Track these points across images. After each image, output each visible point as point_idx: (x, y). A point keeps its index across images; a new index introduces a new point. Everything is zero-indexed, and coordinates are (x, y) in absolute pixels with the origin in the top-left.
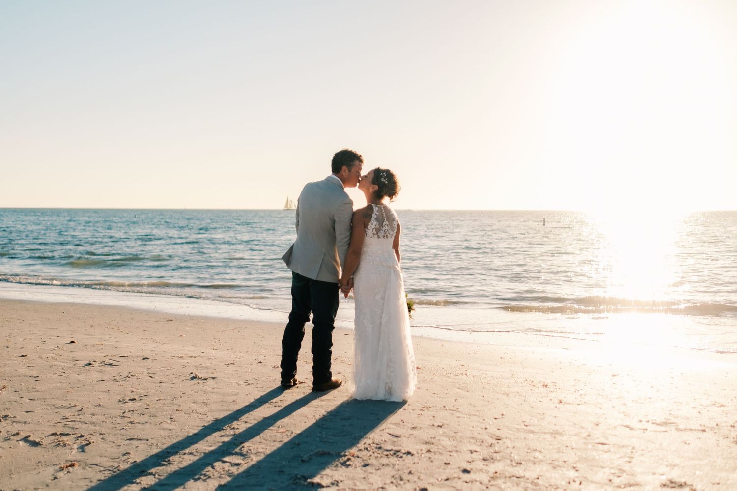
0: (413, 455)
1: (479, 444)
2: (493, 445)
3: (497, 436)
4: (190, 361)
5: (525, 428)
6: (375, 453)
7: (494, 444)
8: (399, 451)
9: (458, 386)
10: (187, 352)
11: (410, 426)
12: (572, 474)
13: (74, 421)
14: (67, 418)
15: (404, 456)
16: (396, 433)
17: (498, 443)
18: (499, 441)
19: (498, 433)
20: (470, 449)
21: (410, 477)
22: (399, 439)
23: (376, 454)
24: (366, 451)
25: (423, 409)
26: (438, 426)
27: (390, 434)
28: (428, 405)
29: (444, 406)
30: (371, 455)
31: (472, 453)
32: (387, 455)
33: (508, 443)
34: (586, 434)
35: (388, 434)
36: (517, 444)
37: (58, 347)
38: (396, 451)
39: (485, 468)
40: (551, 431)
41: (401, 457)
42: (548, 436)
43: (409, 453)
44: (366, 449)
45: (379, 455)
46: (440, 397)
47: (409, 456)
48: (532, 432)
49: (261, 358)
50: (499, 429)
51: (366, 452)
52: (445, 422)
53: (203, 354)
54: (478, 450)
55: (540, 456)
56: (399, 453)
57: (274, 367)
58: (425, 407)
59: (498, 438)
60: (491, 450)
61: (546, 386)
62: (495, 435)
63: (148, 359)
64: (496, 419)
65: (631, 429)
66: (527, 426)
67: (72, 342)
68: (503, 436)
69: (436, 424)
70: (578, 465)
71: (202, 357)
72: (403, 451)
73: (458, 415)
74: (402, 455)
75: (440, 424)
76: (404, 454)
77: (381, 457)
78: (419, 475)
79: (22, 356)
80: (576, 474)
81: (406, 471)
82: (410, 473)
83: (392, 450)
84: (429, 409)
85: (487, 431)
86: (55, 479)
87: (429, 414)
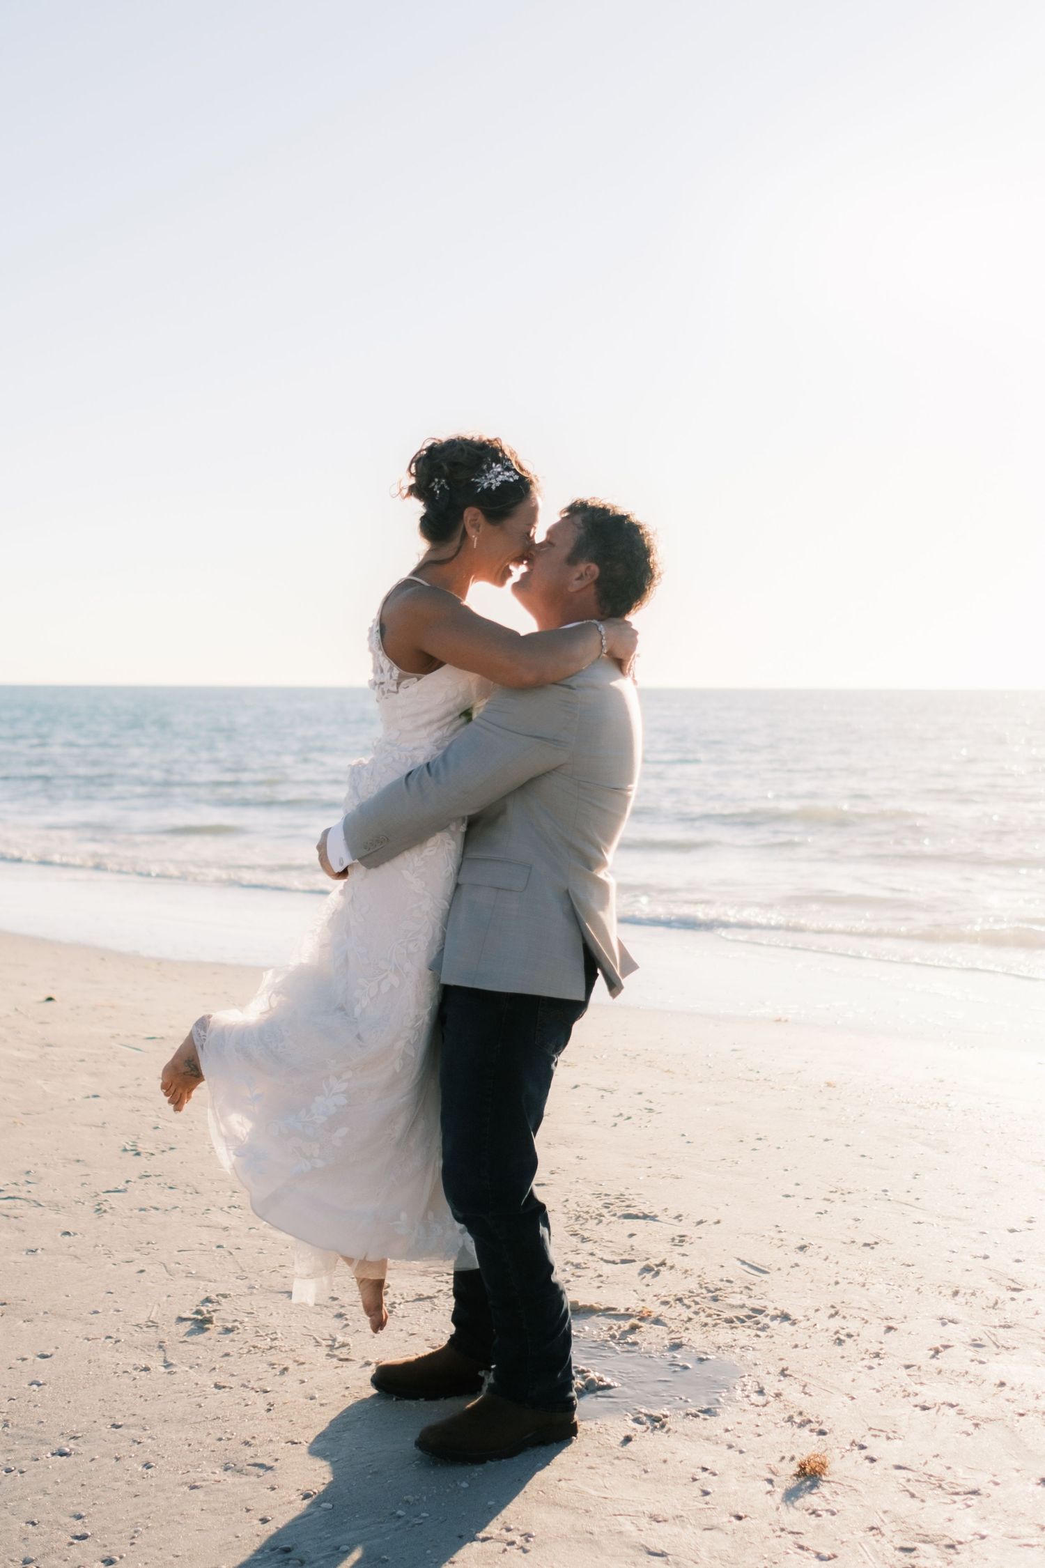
0: (794, 1323)
1: (964, 1301)
2: (999, 1305)
3: (1013, 1280)
6: (702, 1314)
7: (1004, 1302)
8: (760, 1312)
9: (923, 1135)
11: (796, 1241)
15: (775, 1324)
16: (758, 1260)
17: (1013, 1299)
18: (1015, 1294)
19: (1015, 1270)
20: (941, 1314)
21: (784, 1385)
22: (764, 1277)
23: (703, 1318)
24: (679, 1304)
25: (831, 1196)
26: (866, 1245)
27: (744, 1263)
28: (846, 1185)
29: (886, 1191)
30: (690, 1319)
31: (944, 1324)
32: (730, 1321)
35: (739, 1263)
37: (17, 1009)
38: (754, 1310)
39: (974, 1368)
41: (764, 1329)
43: (785, 1317)
44: (681, 1300)
45: (709, 1320)
47: (786, 1324)
50: (1018, 1261)
51: (678, 1308)
52: (883, 1235)
54: (960, 1317)
56: (760, 1318)
58: (836, 1192)
59: (1014, 1286)
60: (995, 1318)
62: (1006, 1275)
64: (1012, 1231)
67: (50, 999)
68: (1029, 1280)
69: (860, 1240)
72: (771, 1312)
73: (917, 1216)
74: (767, 1321)
75: (871, 1240)
76: (774, 1318)
77: (715, 1325)
78: (806, 1379)
81: (772, 1370)
83: (743, 1306)
84: (847, 1197)
85: (987, 1264)
87: (846, 1210)
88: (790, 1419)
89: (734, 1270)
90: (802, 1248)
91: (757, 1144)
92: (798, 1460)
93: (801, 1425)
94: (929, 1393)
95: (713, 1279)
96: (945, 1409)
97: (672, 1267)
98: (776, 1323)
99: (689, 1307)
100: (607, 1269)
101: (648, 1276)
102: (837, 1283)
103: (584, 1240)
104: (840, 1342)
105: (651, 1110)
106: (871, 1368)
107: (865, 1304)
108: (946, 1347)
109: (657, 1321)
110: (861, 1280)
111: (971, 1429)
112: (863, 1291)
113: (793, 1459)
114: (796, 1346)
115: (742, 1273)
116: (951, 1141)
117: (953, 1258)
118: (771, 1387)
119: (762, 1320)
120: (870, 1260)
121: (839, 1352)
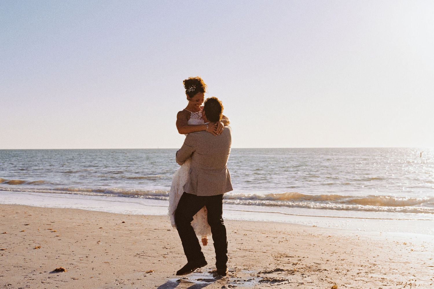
0: (327, 271)
1: (363, 267)
5: (390, 261)
7: (372, 267)
9: (353, 244)
11: (326, 260)
12: (412, 277)
13: (143, 255)
14: (139, 254)
16: (317, 262)
18: (375, 266)
19: (374, 263)
20: (359, 269)
21: (327, 279)
22: (320, 265)
25: (333, 253)
26: (341, 260)
27: (315, 263)
28: (336, 251)
29: (345, 252)
30: (305, 271)
32: (313, 271)
33: (380, 266)
34: (423, 263)
36: (384, 267)
37: (117, 224)
38: (318, 269)
39: (366, 275)
40: (404, 262)
41: (321, 272)
42: (402, 264)
43: (325, 270)
45: (309, 271)
46: (342, 249)
47: (326, 271)
48: (393, 262)
49: (236, 231)
50: (375, 261)
51: (302, 269)
52: (345, 258)
54: (363, 269)
55: (397, 271)
57: (244, 235)
60: (370, 269)
61: (406, 244)
62: (372, 263)
63: (170, 230)
64: (374, 257)
67: (123, 222)
68: (377, 264)
69: (340, 259)
70: (416, 275)
72: (322, 269)
73: (353, 255)
75: (343, 259)
76: (323, 270)
77: (311, 271)
78: (331, 278)
79: (100, 228)
80: (414, 277)
81: (324, 277)
82: (326, 277)
83: (316, 269)
84: (337, 253)
85: (368, 262)
86: (145, 276)
87: (336, 255)
88: (329, 283)
89: (313, 264)
90: (328, 261)
91: (314, 246)
92: (331, 287)
93: (331, 283)
94: (357, 279)
95: (309, 265)
96: (361, 281)
97: (299, 264)
98: (323, 271)
99: (304, 269)
100: (284, 265)
101: (294, 265)
102: (336, 265)
103: (278, 260)
104: (338, 273)
105: (287, 240)
106: (345, 276)
107: (342, 268)
108: (360, 273)
109: (298, 271)
110: (341, 265)
111: (365, 283)
112: (342, 266)
113: (330, 287)
114: (329, 274)
115: (315, 264)
116: (360, 244)
117: (361, 261)
118: (324, 279)
119: (321, 271)
120: (343, 262)
121: (338, 274)
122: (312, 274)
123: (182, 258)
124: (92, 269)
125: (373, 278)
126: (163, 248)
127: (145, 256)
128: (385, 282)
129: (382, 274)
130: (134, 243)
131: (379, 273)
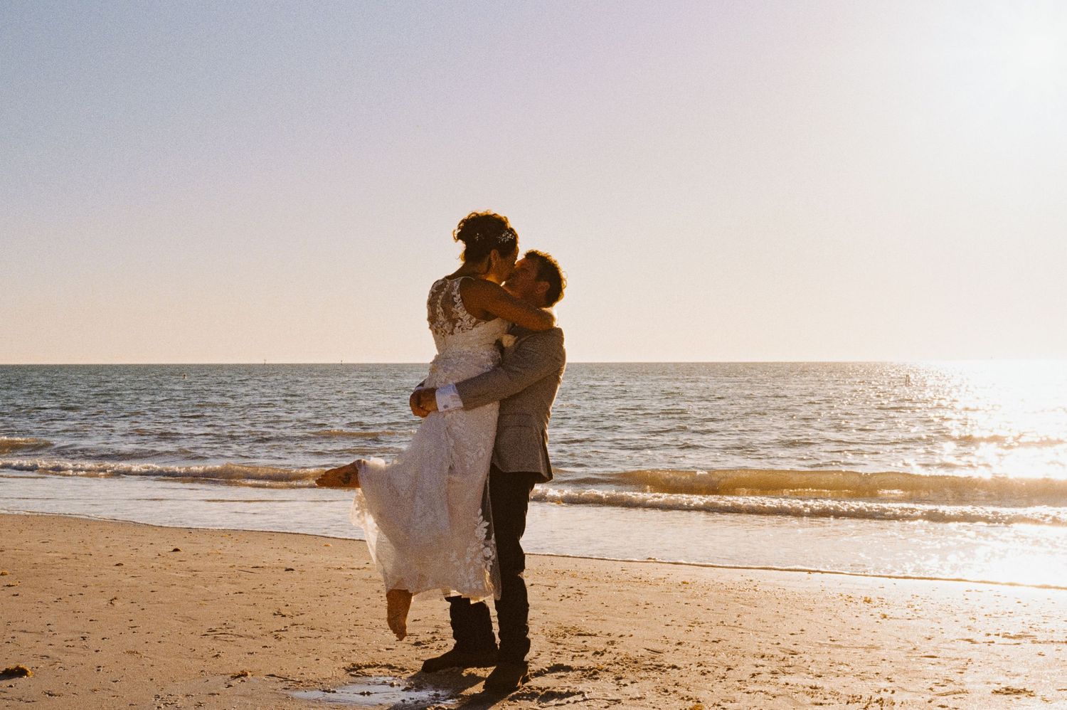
0: (679, 669)
1: (767, 659)
2: (785, 659)
4: (353, 572)
5: (831, 643)
7: (788, 658)
8: (661, 666)
9: (742, 601)
10: (344, 563)
11: (676, 641)
12: (885, 684)
13: (224, 634)
14: (214, 631)
16: (654, 648)
18: (794, 656)
19: (794, 648)
20: (755, 663)
21: (677, 688)
22: (661, 654)
25: (692, 624)
26: (713, 641)
27: (648, 650)
28: (700, 621)
29: (722, 622)
30: (624, 669)
31: (757, 666)
32: (645, 669)
33: (806, 657)
34: (912, 648)
36: (818, 658)
37: (159, 555)
38: (657, 665)
39: (773, 680)
40: (865, 646)
41: (664, 671)
42: (861, 651)
43: (674, 667)
44: (618, 663)
45: (634, 669)
46: (716, 613)
47: (675, 670)
48: (840, 646)
50: (795, 644)
51: (617, 666)
52: (722, 637)
53: (367, 566)
54: (765, 664)
55: (847, 669)
58: (695, 623)
59: (793, 652)
60: (783, 664)
61: (869, 602)
62: (789, 649)
63: (293, 570)
64: (792, 634)
65: (975, 643)
66: (834, 641)
67: (176, 550)
68: (801, 651)
69: (710, 640)
70: (894, 677)
71: (369, 569)
72: (666, 665)
73: (740, 630)
75: (716, 640)
76: (668, 668)
77: (638, 671)
78: (688, 686)
79: (117, 565)
80: (890, 684)
81: (671, 683)
82: (676, 684)
83: (651, 664)
84: (702, 625)
85: (779, 646)
86: (229, 686)
87: (701, 629)
88: (683, 698)
89: (644, 652)
90: (680, 644)
91: (647, 606)
93: (688, 700)
94: (750, 688)
95: (633, 655)
96: (760, 693)
97: (610, 652)
98: (669, 670)
99: (622, 665)
100: (574, 654)
101: (598, 656)
102: (700, 655)
103: (558, 644)
104: (704, 674)
105: (580, 594)
106: (721, 682)
107: (715, 662)
108: (758, 674)
109: (607, 671)
110: (713, 654)
111: (772, 698)
112: (715, 657)
114: (682, 676)
115: (648, 653)
116: (758, 602)
117: (760, 644)
118: (671, 689)
119: (663, 668)
120: (716, 647)
121: (704, 677)
122: (641, 678)
123: (322, 640)
124: (96, 669)
125: (789, 686)
126: (275, 614)
127: (229, 636)
128: (818, 695)
129: (811, 676)
130: (203, 602)
131: (805, 675)
